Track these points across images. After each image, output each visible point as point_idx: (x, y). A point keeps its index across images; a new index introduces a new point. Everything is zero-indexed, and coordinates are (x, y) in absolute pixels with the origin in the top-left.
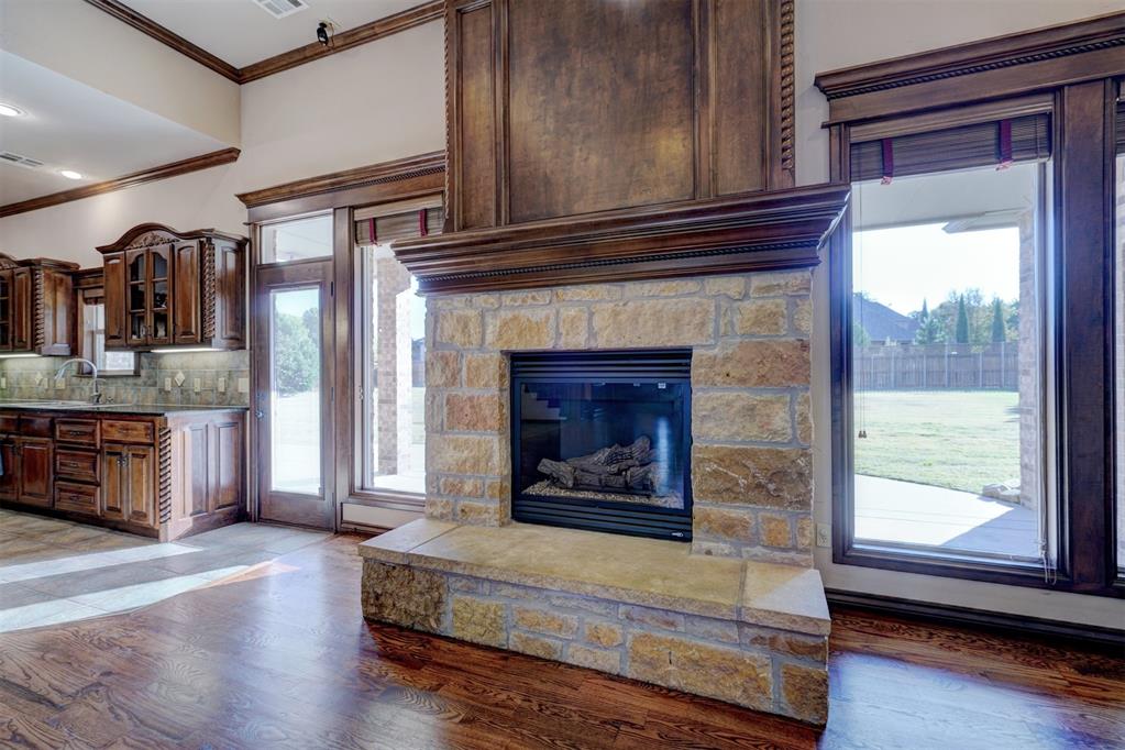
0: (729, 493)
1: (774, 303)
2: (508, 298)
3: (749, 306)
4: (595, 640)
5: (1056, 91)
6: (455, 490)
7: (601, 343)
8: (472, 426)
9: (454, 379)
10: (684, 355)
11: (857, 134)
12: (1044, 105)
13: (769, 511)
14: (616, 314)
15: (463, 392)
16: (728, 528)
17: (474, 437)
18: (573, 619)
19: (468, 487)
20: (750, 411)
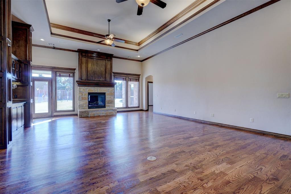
0: (109, 103)
1: (112, 90)
2: (89, 87)
3: (110, 90)
4: (103, 113)
5: (126, 77)
6: (83, 106)
7: (98, 92)
8: (85, 100)
9: (82, 95)
10: (105, 93)
11: (115, 77)
12: (125, 77)
13: (111, 104)
14: (100, 90)
15: (84, 96)
16: (109, 106)
17: (85, 101)
18: (101, 112)
19: (84, 106)
20: (110, 97)
